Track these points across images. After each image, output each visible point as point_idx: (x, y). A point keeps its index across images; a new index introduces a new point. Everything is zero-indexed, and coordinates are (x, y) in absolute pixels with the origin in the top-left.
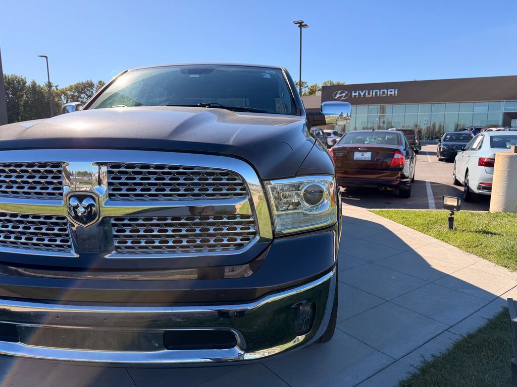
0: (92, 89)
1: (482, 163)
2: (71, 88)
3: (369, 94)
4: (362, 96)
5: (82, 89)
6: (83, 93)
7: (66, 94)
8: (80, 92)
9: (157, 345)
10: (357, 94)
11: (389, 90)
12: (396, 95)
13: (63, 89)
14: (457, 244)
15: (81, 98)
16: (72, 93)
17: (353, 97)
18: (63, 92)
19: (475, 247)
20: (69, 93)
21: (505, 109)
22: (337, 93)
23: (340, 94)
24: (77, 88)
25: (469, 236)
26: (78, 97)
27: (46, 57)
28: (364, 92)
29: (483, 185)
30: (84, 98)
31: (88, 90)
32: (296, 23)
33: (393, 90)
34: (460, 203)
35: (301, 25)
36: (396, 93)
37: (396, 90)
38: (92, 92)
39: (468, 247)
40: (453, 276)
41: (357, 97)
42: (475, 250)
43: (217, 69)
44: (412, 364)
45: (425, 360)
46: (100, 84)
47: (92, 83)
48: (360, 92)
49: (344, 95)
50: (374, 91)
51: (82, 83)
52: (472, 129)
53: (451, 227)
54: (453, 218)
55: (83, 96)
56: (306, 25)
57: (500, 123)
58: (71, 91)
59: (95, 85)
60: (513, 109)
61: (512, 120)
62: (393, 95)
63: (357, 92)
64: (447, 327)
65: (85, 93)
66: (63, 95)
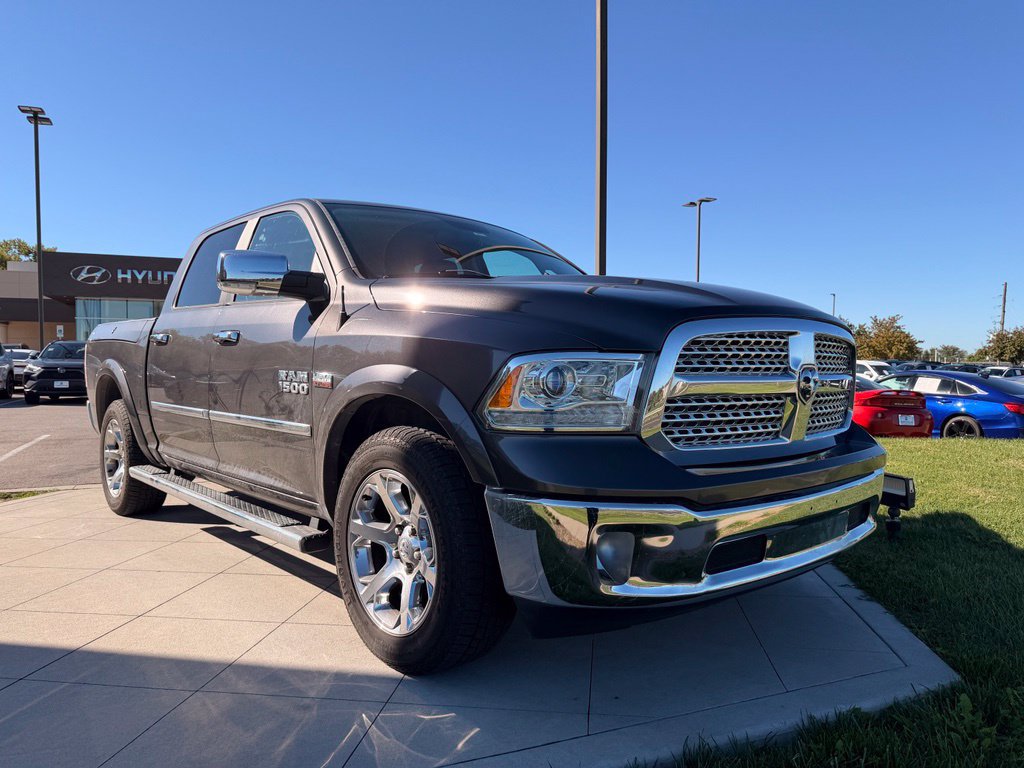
3: (155, 278)
4: (140, 282)
10: (129, 276)
17: (120, 281)
22: (81, 271)
23: (89, 272)
28: (144, 272)
32: (23, 111)
35: (36, 117)
41: (129, 281)
48: (136, 272)
49: (98, 275)
50: (166, 274)
56: (47, 120)
63: (129, 272)
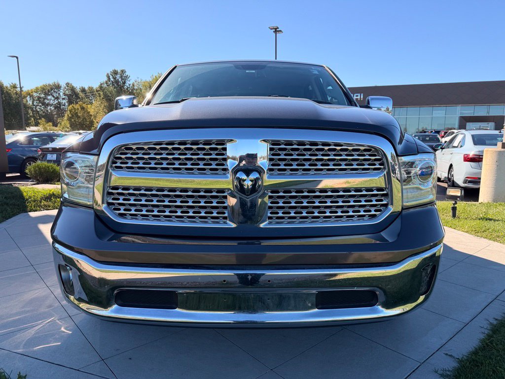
0: (59, 91)
1: (467, 159)
2: (37, 90)
5: (49, 91)
6: (49, 95)
7: (31, 96)
8: (46, 94)
9: (310, 305)
11: (355, 95)
12: (362, 99)
13: (28, 91)
14: (466, 230)
15: (48, 99)
16: (38, 95)
18: (29, 94)
19: (483, 232)
20: (35, 94)
21: (461, 113)
24: (44, 89)
25: (474, 223)
26: (44, 99)
27: (17, 58)
29: (469, 179)
30: (51, 99)
31: (55, 92)
32: (271, 29)
33: (359, 95)
34: (463, 193)
35: (276, 30)
36: (362, 97)
37: (362, 95)
38: (59, 94)
39: (477, 232)
40: (477, 255)
42: (484, 234)
43: (269, 65)
44: (482, 326)
45: (491, 323)
46: (68, 86)
47: (59, 85)
51: (49, 85)
52: (432, 132)
53: (454, 215)
54: (456, 207)
55: (49, 97)
56: (281, 31)
57: (457, 126)
58: (37, 92)
59: (62, 86)
60: (468, 113)
61: (467, 123)
62: (359, 99)
64: (494, 297)
65: (52, 95)
66: (29, 96)
